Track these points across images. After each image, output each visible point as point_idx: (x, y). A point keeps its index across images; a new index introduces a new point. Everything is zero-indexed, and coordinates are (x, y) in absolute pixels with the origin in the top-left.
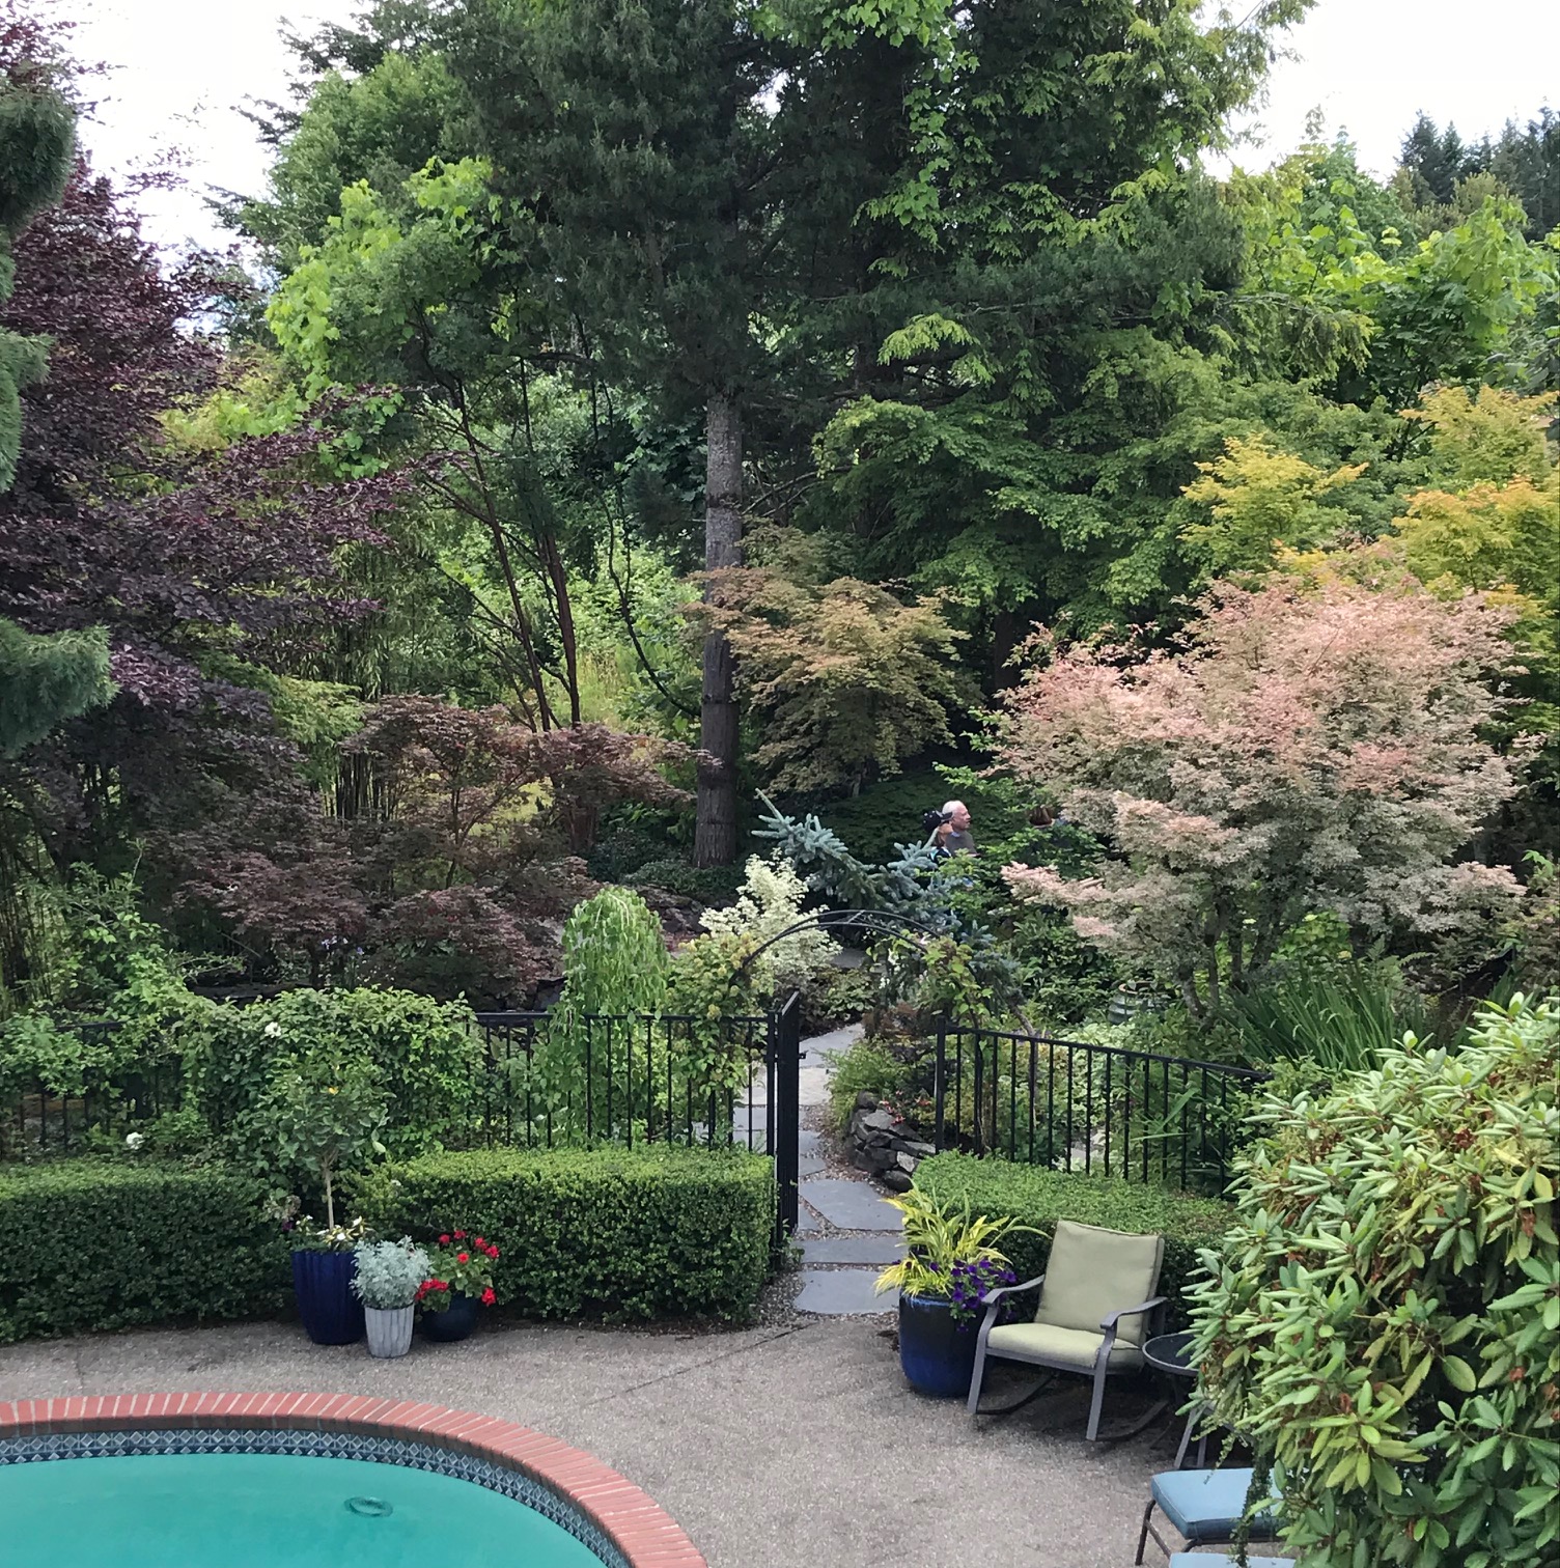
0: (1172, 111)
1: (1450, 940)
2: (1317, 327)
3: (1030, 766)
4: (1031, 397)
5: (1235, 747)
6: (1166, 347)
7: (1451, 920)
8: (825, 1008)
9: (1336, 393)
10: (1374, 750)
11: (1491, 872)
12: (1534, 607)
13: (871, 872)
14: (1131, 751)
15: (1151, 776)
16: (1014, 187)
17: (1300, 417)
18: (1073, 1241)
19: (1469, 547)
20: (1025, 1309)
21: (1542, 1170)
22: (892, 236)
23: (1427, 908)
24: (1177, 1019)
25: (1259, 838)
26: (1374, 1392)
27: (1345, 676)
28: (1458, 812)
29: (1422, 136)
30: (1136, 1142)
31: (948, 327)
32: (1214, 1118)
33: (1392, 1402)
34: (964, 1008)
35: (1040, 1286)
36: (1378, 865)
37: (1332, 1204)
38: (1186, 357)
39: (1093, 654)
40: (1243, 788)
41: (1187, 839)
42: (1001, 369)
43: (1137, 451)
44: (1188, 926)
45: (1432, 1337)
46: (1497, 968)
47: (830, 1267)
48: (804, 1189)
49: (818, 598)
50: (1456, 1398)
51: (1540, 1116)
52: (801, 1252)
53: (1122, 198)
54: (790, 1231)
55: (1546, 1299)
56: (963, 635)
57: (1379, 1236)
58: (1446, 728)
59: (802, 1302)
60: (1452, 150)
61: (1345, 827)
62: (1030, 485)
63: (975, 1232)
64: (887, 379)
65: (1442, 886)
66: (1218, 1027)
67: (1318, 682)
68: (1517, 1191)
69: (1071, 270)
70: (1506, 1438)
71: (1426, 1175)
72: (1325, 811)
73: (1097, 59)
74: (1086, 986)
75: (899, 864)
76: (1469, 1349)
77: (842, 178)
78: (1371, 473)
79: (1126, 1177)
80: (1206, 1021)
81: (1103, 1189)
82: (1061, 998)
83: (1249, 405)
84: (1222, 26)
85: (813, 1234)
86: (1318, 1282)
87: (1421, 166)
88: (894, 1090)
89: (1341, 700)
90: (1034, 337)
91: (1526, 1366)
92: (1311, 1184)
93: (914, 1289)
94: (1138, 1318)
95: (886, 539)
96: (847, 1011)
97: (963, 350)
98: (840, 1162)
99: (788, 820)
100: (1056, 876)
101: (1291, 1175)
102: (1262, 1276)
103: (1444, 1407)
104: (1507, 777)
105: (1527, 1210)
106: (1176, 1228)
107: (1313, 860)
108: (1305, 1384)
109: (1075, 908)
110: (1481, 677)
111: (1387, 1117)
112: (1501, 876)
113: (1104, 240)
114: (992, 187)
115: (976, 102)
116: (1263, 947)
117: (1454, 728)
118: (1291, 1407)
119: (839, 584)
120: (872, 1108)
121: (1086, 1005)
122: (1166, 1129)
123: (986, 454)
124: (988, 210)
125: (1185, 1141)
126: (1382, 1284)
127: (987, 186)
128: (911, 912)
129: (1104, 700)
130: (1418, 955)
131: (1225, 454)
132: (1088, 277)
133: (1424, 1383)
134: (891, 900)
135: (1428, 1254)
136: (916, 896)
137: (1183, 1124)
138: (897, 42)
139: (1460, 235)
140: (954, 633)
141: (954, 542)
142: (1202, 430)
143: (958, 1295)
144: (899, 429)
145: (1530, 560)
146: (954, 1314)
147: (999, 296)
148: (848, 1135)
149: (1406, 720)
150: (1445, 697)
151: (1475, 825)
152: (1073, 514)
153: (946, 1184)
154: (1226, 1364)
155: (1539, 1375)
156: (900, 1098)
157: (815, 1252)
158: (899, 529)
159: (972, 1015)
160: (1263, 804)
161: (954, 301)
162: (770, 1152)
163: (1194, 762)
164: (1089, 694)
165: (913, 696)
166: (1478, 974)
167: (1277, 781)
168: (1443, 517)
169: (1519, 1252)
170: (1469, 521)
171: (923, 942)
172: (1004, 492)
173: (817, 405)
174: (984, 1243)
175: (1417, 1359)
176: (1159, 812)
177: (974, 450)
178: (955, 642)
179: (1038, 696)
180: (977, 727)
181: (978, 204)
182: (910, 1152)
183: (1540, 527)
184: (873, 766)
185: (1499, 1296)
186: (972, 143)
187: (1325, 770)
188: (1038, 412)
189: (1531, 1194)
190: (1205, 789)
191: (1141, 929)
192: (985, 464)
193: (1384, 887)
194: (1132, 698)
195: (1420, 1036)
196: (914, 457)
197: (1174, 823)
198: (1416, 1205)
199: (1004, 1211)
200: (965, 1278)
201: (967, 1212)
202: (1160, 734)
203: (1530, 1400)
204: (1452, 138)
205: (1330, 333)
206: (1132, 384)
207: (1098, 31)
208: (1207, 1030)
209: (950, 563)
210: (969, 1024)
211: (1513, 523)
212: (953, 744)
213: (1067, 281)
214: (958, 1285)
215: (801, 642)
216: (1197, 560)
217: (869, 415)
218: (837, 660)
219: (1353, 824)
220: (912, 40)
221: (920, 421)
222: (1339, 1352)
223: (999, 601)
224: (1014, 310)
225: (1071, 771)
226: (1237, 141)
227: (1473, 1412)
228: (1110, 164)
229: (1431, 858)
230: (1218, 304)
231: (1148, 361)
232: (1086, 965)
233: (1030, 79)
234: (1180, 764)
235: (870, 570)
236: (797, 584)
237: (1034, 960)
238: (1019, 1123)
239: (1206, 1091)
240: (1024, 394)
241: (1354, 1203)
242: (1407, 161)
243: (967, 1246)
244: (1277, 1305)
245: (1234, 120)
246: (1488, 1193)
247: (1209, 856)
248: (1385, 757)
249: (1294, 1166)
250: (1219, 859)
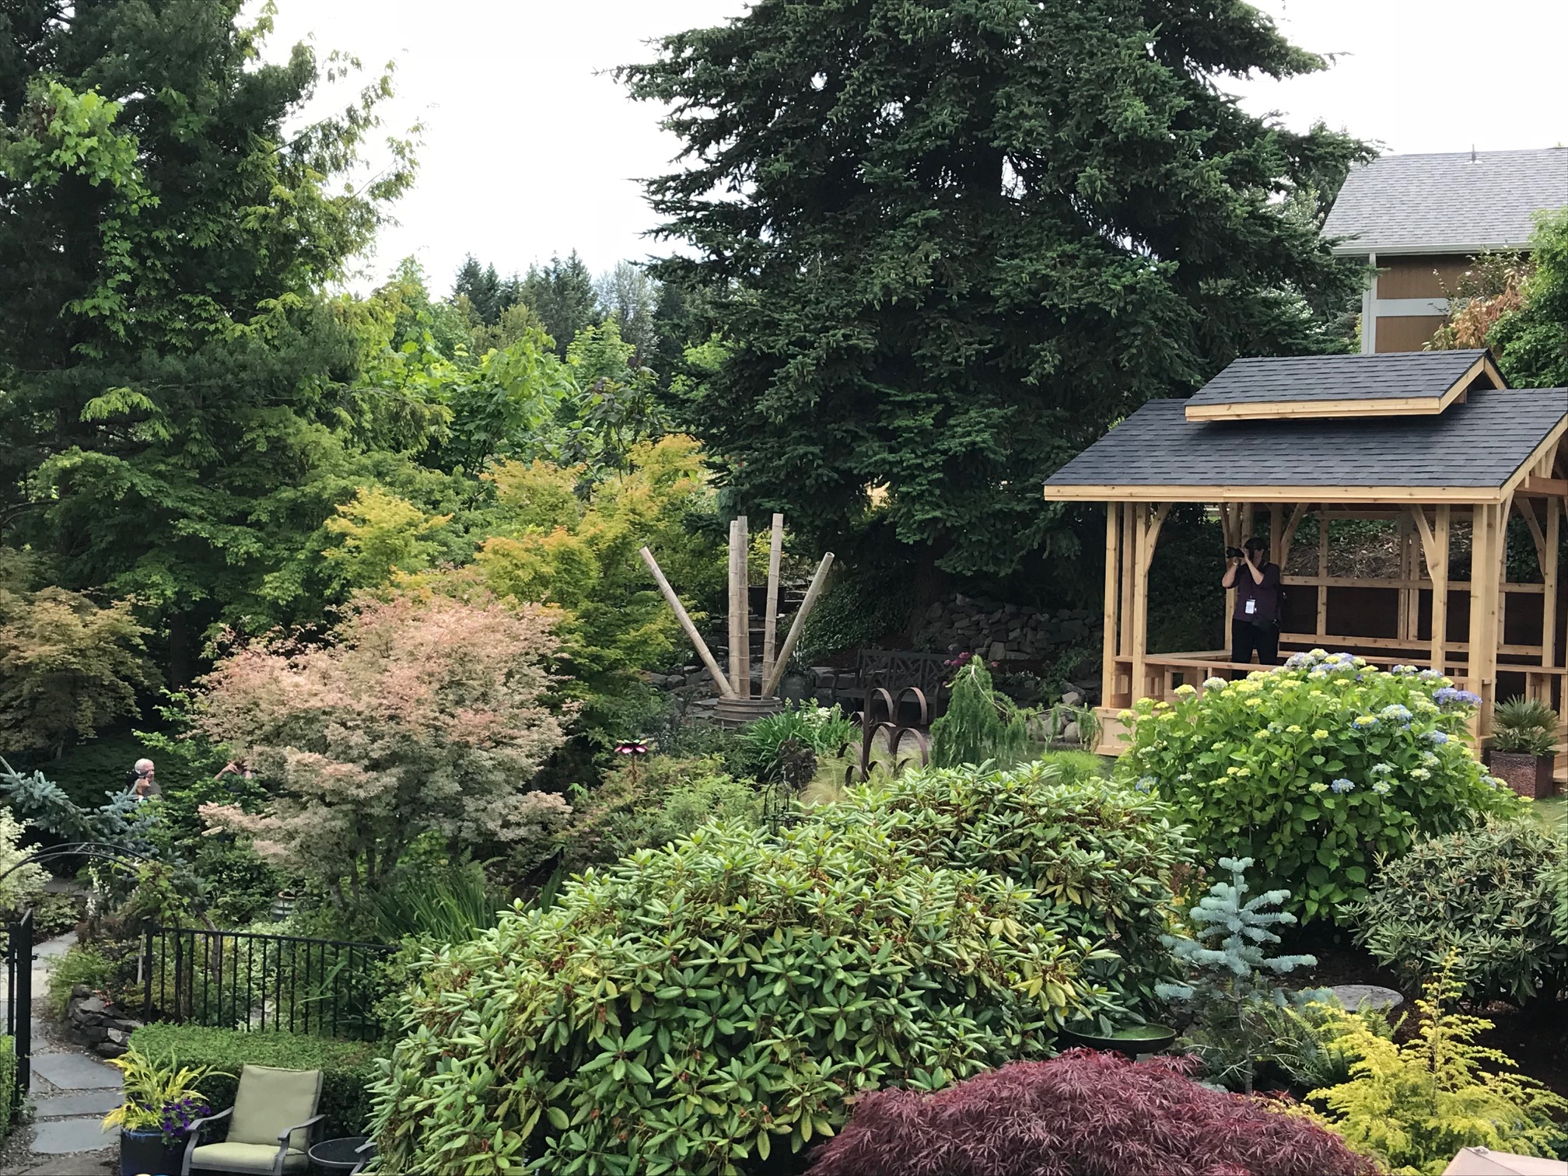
0: (305, 251)
1: (519, 847)
2: (413, 413)
3: (220, 730)
4: (200, 453)
5: (374, 714)
6: (303, 423)
7: (522, 832)
8: (39, 924)
9: (426, 460)
10: (471, 713)
11: (549, 798)
12: (570, 617)
13: (86, 814)
14: (297, 718)
15: (312, 735)
16: (186, 297)
17: (403, 478)
18: (256, 1079)
19: (525, 575)
20: (218, 1132)
21: (610, 979)
22: (93, 328)
23: (506, 824)
24: (327, 915)
25: (390, 778)
26: (504, 1136)
27: (450, 661)
28: (527, 756)
29: (470, 273)
30: (299, 1005)
31: (137, 397)
32: (358, 982)
33: (515, 1143)
34: (168, 913)
35: (230, 1116)
36: (472, 795)
37: (472, 1016)
38: (317, 430)
39: (266, 647)
40: (379, 743)
41: (339, 780)
42: (177, 431)
43: (284, 495)
44: (338, 844)
45: (541, 1096)
46: (551, 865)
47: (57, 1118)
48: (35, 1062)
49: (31, 603)
50: (557, 1134)
51: (609, 943)
52: (34, 1109)
53: (266, 310)
54: (24, 1093)
55: (614, 1063)
56: (149, 631)
57: (505, 1032)
58: (517, 698)
59: (37, 1147)
60: (492, 283)
61: (450, 769)
62: (201, 519)
63: (179, 1079)
64: (86, 434)
65: (516, 808)
66: (360, 917)
67: (431, 666)
68: (595, 993)
69: (230, 361)
70: (589, 1157)
71: (535, 990)
72: (437, 757)
73: (249, 210)
74: (253, 894)
75: (110, 807)
76: (565, 1102)
77: (50, 282)
78: (456, 520)
79: (291, 1030)
80: (348, 915)
81: (276, 1041)
82: (233, 905)
83: (365, 468)
84: (347, 195)
85: (39, 1096)
86: (464, 1067)
87: (470, 293)
88: (104, 981)
89: (447, 679)
90: (203, 408)
91: (601, 1108)
92: (455, 1004)
93: (133, 1126)
94: (304, 1131)
95: (84, 557)
96: (57, 925)
97: (145, 416)
98: (60, 1040)
99: (20, 775)
100: (241, 811)
101: (442, 1000)
102: (422, 1071)
103: (549, 1140)
104: (559, 731)
105: (601, 1005)
106: (331, 1063)
107: (428, 793)
108: (458, 1135)
109: (255, 834)
110: (539, 662)
111: (505, 956)
112: (555, 800)
113: (255, 342)
114: (170, 295)
115: (156, 234)
116: (390, 857)
117: (522, 697)
118: (449, 1151)
119: (48, 591)
120: (86, 996)
121: (253, 909)
122: (322, 993)
123: (168, 495)
124: (166, 313)
125: (336, 999)
126: (505, 1067)
127: (164, 296)
128: (121, 842)
129: (276, 681)
130: (495, 859)
131: (357, 499)
132: (243, 367)
133: (535, 1126)
134: (103, 835)
135: (538, 1041)
136: (123, 831)
137: (335, 990)
138: (95, 183)
139: (508, 354)
140: (142, 629)
141: (141, 559)
142: (333, 483)
143: (168, 1127)
144: (99, 471)
145: (568, 583)
146: (165, 1141)
147: (176, 378)
148: (66, 1018)
149: (491, 693)
150: (517, 677)
151: (539, 765)
152: (235, 539)
153: (155, 1046)
154: (398, 1133)
155: (609, 1112)
156: (110, 987)
157: (45, 1108)
158: (95, 549)
159: (175, 919)
160: (394, 753)
161: (138, 379)
162: (10, 1032)
163: (344, 724)
164: (264, 676)
165: (108, 677)
166: (537, 870)
167: (403, 737)
168: (508, 555)
169: (597, 1033)
170: (525, 557)
171: (135, 864)
172: (182, 523)
173: (25, 452)
174: (187, 1087)
175: (530, 1112)
176: (319, 761)
177: (159, 491)
178: (143, 636)
179: (226, 677)
180: (165, 701)
181: (158, 309)
182: (118, 1027)
183: (574, 560)
184: (73, 734)
185: (582, 1064)
186: (153, 264)
187: (437, 729)
188: (205, 464)
189: (604, 995)
190: (352, 744)
191: (305, 848)
192: (168, 503)
193: (477, 810)
194: (297, 679)
195: (525, 901)
196: (111, 495)
197: (330, 769)
198: (530, 1009)
199: (201, 1063)
200: (173, 1114)
201: (174, 1064)
202: (320, 704)
203: (605, 1130)
204: (492, 275)
205: (422, 416)
206: (277, 446)
207: (249, 189)
208: (351, 919)
209: (139, 574)
210: (171, 925)
211: (556, 558)
212: (139, 716)
213: (228, 370)
214: (168, 1119)
215: (17, 636)
216: (330, 576)
217: (77, 459)
218: (47, 649)
219: (456, 766)
220: (107, 183)
221: (117, 468)
222: (480, 1112)
223: (177, 603)
224: (187, 388)
225: (251, 733)
226: (354, 276)
227: (569, 1141)
228: (259, 286)
229: (509, 789)
230: (341, 392)
231: (291, 430)
232: (252, 880)
233: (197, 220)
234: (334, 726)
235: (70, 581)
236: (12, 591)
237: (212, 877)
238: (210, 997)
239: (352, 963)
240: (195, 449)
241: (486, 1015)
242: (460, 288)
243: (173, 1090)
244: (436, 1087)
245: (351, 262)
246: (577, 995)
247: (355, 792)
248: (479, 719)
249: (443, 993)
250: (362, 794)
